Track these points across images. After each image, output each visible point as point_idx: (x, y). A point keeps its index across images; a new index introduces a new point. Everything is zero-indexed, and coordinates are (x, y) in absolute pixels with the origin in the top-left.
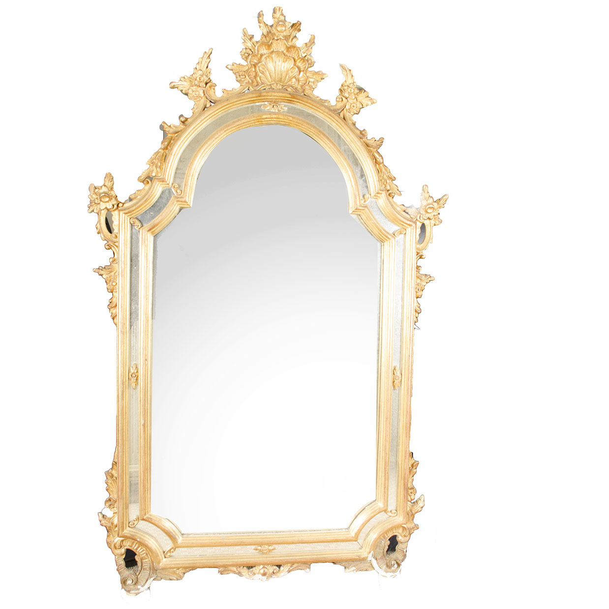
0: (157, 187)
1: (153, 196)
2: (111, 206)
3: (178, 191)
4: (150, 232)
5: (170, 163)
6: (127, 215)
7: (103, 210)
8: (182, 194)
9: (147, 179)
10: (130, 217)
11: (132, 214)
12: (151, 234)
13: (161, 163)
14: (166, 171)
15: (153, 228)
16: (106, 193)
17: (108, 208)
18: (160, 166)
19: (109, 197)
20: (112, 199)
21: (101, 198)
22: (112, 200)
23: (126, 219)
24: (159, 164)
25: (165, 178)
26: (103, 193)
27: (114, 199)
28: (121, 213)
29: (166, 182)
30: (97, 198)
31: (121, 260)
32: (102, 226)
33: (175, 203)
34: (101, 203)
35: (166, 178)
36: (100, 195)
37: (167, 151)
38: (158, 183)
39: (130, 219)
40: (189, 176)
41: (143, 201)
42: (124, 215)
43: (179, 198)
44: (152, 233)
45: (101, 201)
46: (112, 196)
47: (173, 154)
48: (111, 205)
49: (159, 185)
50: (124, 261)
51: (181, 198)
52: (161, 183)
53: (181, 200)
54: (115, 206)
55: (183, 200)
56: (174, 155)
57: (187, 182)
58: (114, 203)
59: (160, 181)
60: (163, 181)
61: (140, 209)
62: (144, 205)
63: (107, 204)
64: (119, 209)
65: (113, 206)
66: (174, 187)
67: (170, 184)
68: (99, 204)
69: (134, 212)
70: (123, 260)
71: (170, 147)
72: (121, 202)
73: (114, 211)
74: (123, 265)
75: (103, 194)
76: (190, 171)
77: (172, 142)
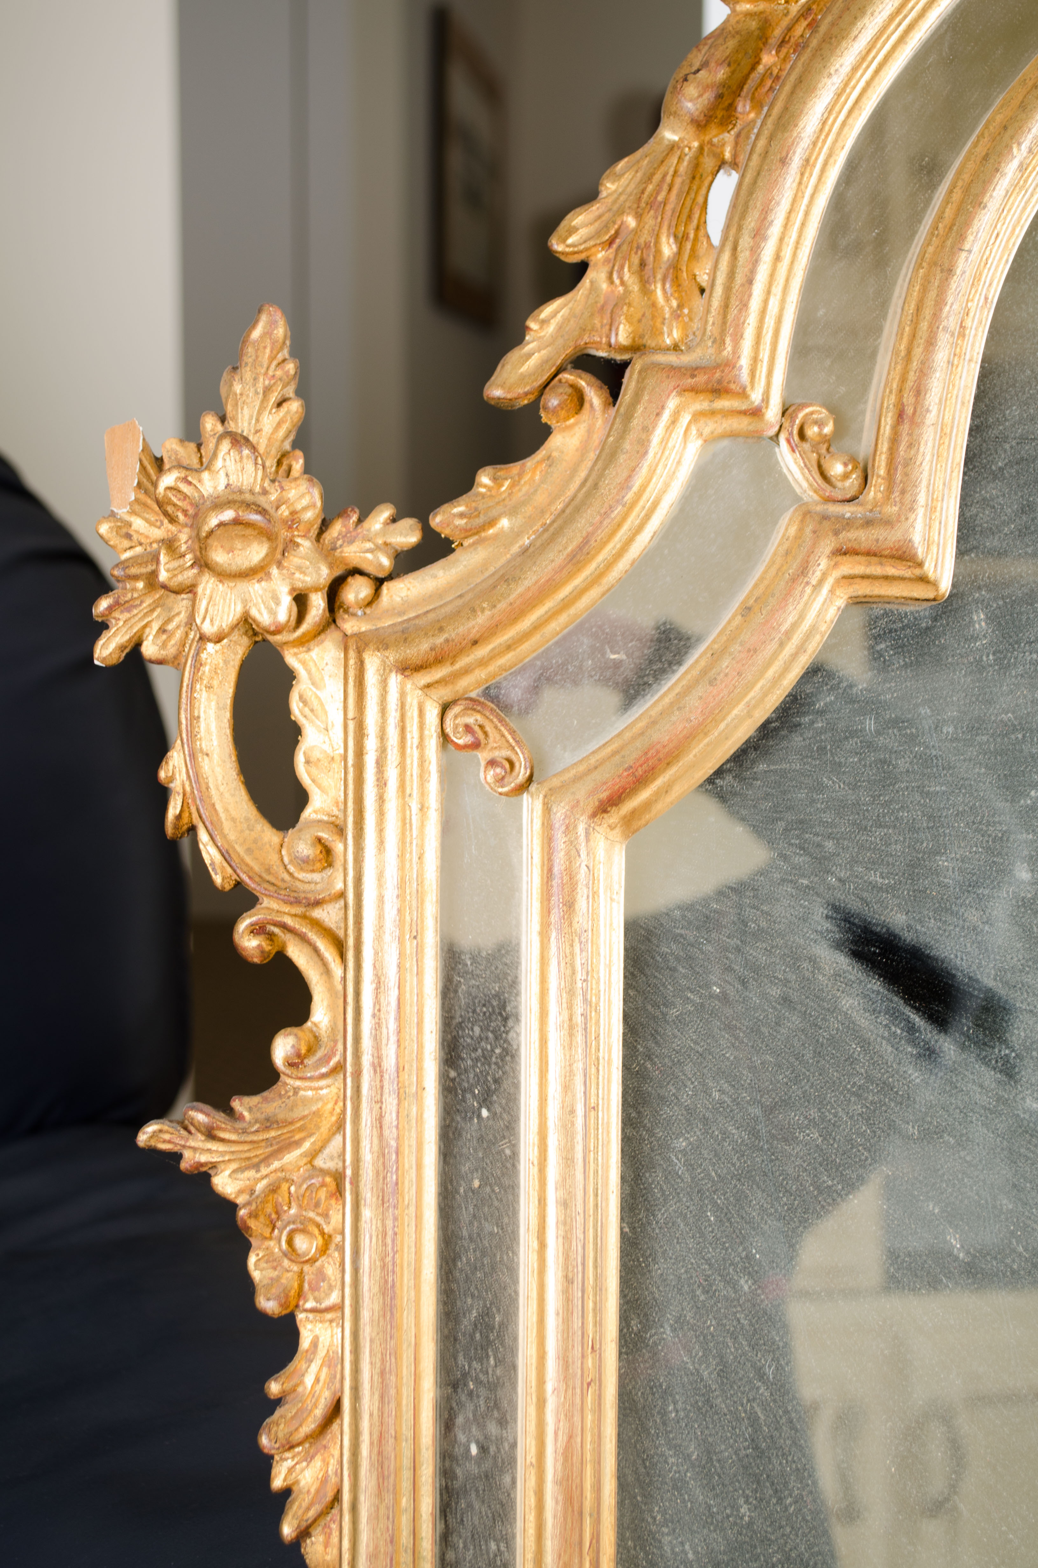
0: (664, 441)
1: (632, 520)
2: (284, 610)
3: (837, 469)
4: (615, 816)
5: (774, 231)
6: (424, 678)
7: (218, 640)
8: (872, 493)
9: (566, 376)
10: (446, 693)
11: (466, 671)
12: (616, 834)
13: (680, 240)
14: (744, 305)
15: (640, 781)
16: (248, 505)
17: (264, 618)
18: (675, 266)
19: (268, 535)
20: (291, 545)
21: (202, 542)
22: (294, 560)
23: (413, 713)
24: (668, 249)
25: (730, 364)
26: (219, 505)
27: (306, 545)
28: (373, 663)
29: (743, 394)
30: (170, 544)
31: (378, 1066)
32: (206, 765)
33: (824, 563)
34: (208, 585)
35: (744, 362)
36: (196, 517)
37: (729, 137)
38: (672, 403)
39: (445, 708)
40: (931, 343)
41: (555, 557)
42: (395, 680)
43: (848, 524)
44: (629, 823)
45: (203, 564)
46: (293, 521)
47: (796, 162)
48: (286, 603)
49: (685, 418)
50: (399, 1069)
51: (868, 523)
52: (702, 404)
53: (863, 537)
54: (318, 604)
55: (887, 537)
56: (807, 163)
57: (919, 392)
58: (305, 580)
59: (695, 390)
60: (718, 390)
61: (525, 624)
62: (566, 591)
63: (256, 589)
64: (350, 625)
65: (301, 600)
66: (802, 435)
67: (773, 413)
68: (190, 589)
69: (482, 652)
70: (390, 1062)
71: (758, 105)
72: (357, 571)
73: (304, 642)
74: (390, 1103)
75: (228, 515)
76: (940, 302)
77: (768, 59)
